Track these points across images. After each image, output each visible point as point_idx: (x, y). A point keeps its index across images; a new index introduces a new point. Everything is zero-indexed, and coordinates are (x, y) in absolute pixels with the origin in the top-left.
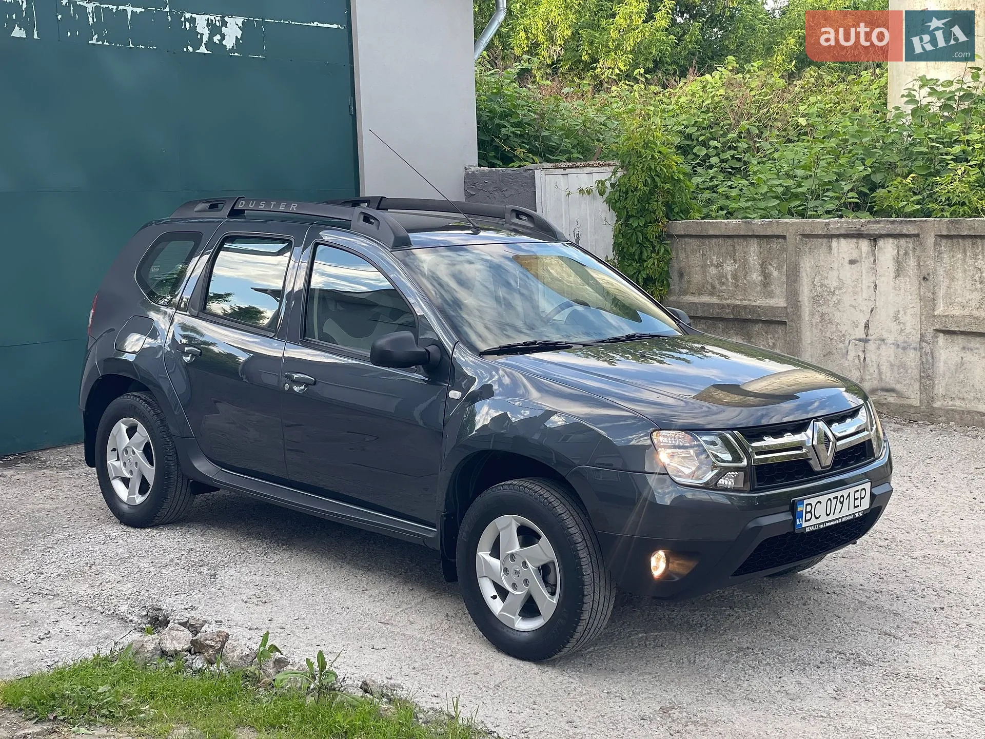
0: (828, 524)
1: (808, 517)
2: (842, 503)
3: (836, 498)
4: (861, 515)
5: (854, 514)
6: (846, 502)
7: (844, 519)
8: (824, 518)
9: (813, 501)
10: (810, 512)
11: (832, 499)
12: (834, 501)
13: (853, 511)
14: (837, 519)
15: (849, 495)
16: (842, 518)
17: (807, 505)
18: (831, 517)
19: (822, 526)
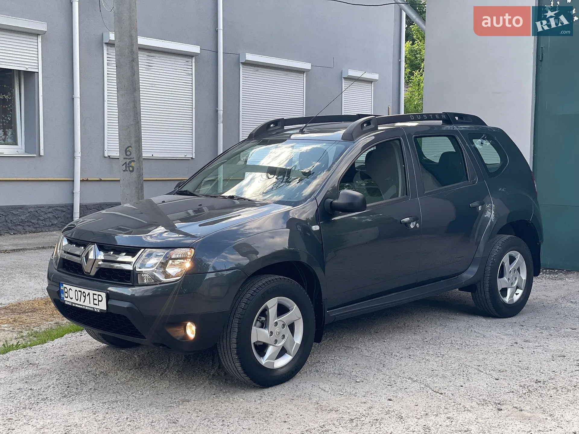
0: (77, 306)
1: (66, 296)
2: (85, 297)
3: (81, 292)
4: (98, 311)
5: (93, 308)
6: (87, 298)
7: (86, 308)
8: (74, 301)
9: (68, 287)
10: (67, 292)
11: (78, 291)
12: (79, 293)
13: (92, 305)
14: (83, 305)
15: (89, 294)
16: (85, 306)
17: (65, 288)
18: (78, 302)
19: (73, 305)
